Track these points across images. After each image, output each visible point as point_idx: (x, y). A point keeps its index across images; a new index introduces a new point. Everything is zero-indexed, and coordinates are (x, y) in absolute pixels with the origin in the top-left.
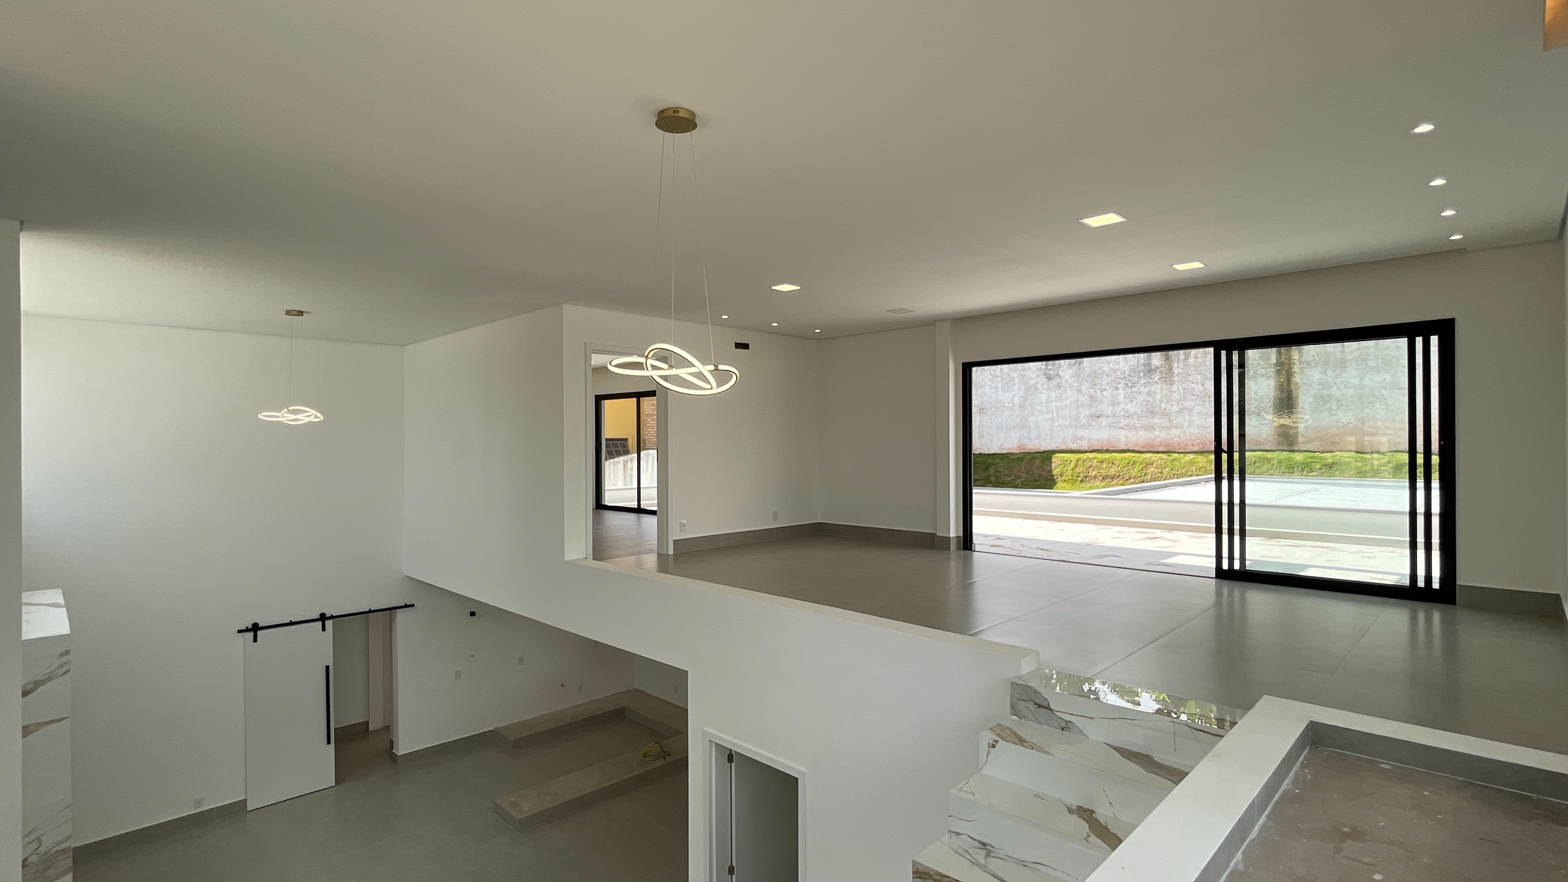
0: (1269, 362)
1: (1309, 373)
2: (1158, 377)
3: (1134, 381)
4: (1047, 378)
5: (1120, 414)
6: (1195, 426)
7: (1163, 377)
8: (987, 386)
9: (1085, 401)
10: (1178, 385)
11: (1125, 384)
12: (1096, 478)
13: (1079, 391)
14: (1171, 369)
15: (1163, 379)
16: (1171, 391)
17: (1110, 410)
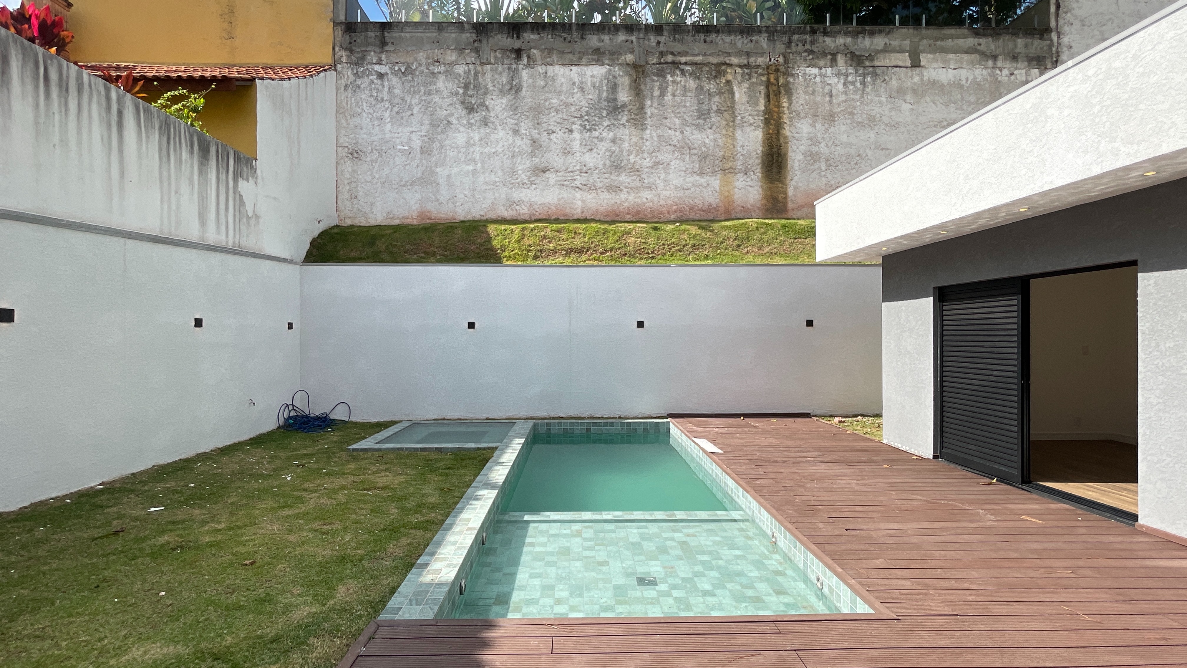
0: (757, 108)
1: (799, 125)
2: (625, 118)
3: (594, 122)
4: (466, 108)
5: (575, 168)
6: (672, 187)
7: (632, 119)
8: (364, 115)
9: (524, 147)
10: (651, 130)
11: (581, 125)
12: (556, 253)
13: (516, 132)
14: (642, 108)
15: (632, 121)
16: (642, 138)
17: (561, 161)
